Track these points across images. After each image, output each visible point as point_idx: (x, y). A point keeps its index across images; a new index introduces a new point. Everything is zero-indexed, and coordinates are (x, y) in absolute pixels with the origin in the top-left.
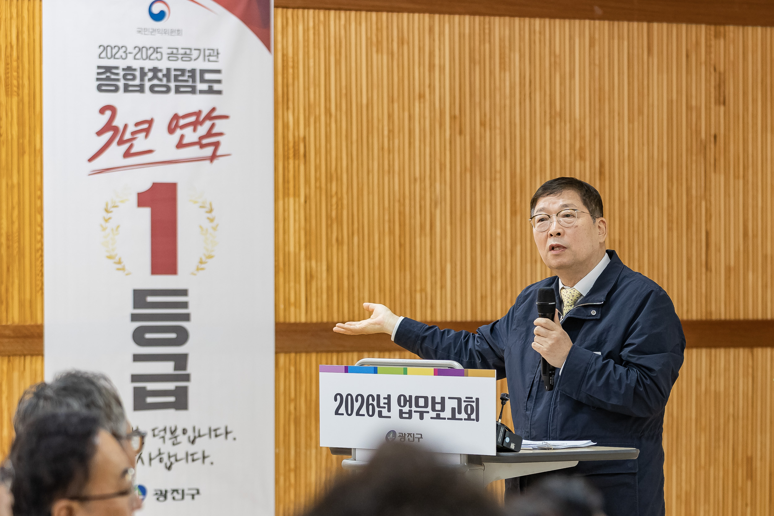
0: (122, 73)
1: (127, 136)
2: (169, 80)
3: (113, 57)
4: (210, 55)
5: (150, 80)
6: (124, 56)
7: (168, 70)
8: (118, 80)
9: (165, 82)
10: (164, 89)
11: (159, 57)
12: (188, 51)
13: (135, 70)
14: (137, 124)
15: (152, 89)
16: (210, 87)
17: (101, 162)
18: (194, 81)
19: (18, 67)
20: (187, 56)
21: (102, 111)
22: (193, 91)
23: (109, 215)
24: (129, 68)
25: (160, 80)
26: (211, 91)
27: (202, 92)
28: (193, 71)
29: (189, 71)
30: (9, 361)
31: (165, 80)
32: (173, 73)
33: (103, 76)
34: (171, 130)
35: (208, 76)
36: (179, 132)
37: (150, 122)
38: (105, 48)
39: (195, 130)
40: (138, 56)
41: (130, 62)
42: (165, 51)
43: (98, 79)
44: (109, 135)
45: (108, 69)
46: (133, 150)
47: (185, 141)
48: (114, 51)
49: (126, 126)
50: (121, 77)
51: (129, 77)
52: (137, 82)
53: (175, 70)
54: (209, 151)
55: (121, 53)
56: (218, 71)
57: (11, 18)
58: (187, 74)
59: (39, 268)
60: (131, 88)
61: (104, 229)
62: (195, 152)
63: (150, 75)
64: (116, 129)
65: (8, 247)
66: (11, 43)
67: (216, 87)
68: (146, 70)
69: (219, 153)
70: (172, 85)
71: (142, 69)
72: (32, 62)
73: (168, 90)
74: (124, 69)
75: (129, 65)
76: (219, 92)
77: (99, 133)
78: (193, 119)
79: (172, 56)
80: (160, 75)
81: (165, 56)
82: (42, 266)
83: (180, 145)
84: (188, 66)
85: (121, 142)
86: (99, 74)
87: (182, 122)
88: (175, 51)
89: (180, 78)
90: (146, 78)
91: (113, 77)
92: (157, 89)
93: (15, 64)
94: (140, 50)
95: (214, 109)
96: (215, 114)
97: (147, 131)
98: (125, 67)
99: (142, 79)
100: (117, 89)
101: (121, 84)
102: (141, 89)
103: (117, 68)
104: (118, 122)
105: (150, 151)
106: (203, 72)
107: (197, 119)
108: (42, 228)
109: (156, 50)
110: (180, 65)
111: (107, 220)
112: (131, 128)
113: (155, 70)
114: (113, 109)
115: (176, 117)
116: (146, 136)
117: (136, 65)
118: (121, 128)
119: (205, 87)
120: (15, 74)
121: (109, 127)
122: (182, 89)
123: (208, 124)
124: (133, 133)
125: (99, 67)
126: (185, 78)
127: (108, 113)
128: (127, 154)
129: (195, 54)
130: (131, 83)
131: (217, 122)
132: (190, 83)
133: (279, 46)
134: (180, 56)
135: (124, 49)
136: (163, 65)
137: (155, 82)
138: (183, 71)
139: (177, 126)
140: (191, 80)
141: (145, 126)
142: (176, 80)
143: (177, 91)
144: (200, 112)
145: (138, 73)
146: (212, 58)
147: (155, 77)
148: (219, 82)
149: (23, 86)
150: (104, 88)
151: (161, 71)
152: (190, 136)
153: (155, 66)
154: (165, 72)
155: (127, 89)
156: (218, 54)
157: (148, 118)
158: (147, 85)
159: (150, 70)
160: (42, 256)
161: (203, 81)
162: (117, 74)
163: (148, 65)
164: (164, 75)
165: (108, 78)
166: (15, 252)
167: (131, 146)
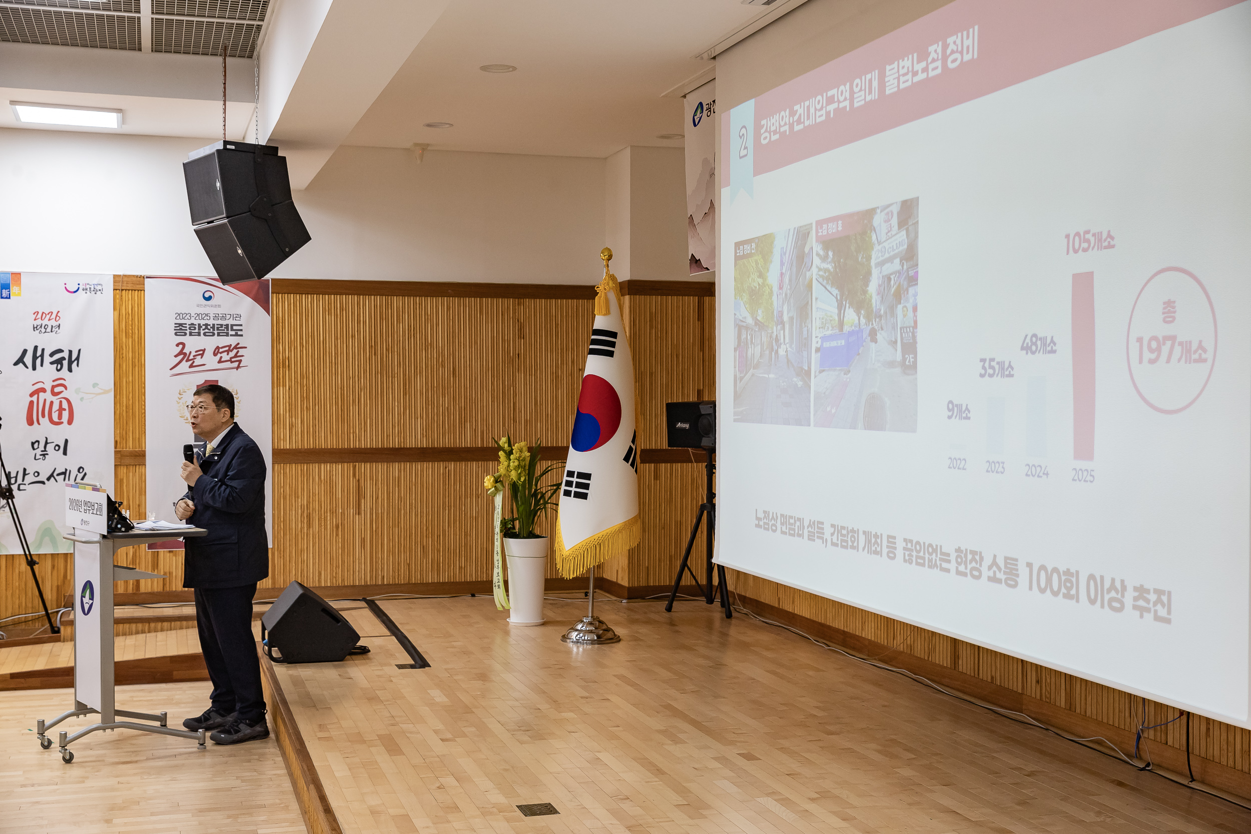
0: (188, 326)
1: (191, 357)
2: (214, 330)
3: (183, 318)
4: (236, 317)
5: (203, 330)
6: (189, 318)
7: (214, 325)
8: (186, 330)
9: (211, 330)
10: (211, 334)
11: (209, 319)
12: (224, 315)
13: (196, 325)
14: (196, 352)
15: (205, 334)
16: (236, 333)
17: (177, 370)
18: (228, 330)
19: (132, 324)
20: (224, 317)
21: (177, 345)
22: (227, 335)
23: (181, 396)
24: (192, 324)
25: (210, 330)
26: (236, 335)
27: (231, 335)
28: (227, 325)
29: (225, 325)
30: (127, 468)
31: (211, 329)
32: (216, 326)
33: (178, 328)
34: (215, 354)
35: (235, 328)
36: (219, 355)
37: (204, 350)
38: (179, 315)
39: (228, 354)
40: (197, 318)
41: (193, 321)
42: (212, 316)
43: (175, 330)
44: (181, 356)
45: (181, 325)
46: (194, 364)
47: (222, 360)
48: (184, 316)
49: (190, 352)
50: (188, 328)
51: (192, 328)
52: (197, 331)
53: (217, 325)
54: (236, 364)
55: (188, 316)
56: (241, 325)
57: (128, 300)
58: (224, 327)
59: (144, 422)
60: (193, 334)
61: (179, 403)
62: (228, 365)
63: (204, 327)
64: (185, 354)
65: (126, 412)
66: (128, 312)
67: (239, 333)
68: (201, 325)
69: (240, 366)
70: (216, 332)
71: (199, 324)
72: (140, 321)
73: (214, 335)
74: (189, 325)
75: (192, 322)
76: (242, 335)
77: (176, 356)
78: (227, 348)
79: (216, 317)
80: (209, 327)
81: (212, 318)
82: (145, 421)
83: (220, 362)
84: (224, 323)
85: (187, 361)
86: (175, 327)
87: (221, 350)
88: (217, 315)
89: (220, 329)
90: (201, 329)
91: (183, 328)
92: (207, 334)
93: (130, 322)
94: (198, 315)
95: (238, 344)
96: (238, 346)
97: (202, 355)
98: (190, 324)
99: (199, 329)
100: (186, 334)
101: (188, 332)
102: (199, 334)
103: (186, 324)
104: (186, 351)
105: (204, 365)
106: (232, 326)
107: (229, 349)
108: (145, 403)
109: (207, 315)
110: (220, 322)
111: (180, 399)
112: (193, 353)
113: (206, 325)
114: (183, 344)
115: (218, 348)
116: (201, 358)
117: (196, 322)
118: (188, 354)
119: (233, 333)
120: (131, 327)
121: (181, 353)
122: (221, 334)
123: (235, 351)
124: (194, 356)
125: (175, 324)
126: (223, 329)
127: (181, 346)
128: (191, 366)
129: (228, 317)
130: (193, 331)
131: (239, 350)
132: (225, 331)
133: (275, 312)
134: (220, 318)
135: (189, 315)
136: (211, 322)
137: (207, 331)
138: (222, 325)
139: (218, 352)
140: (226, 329)
141: (201, 352)
142: (218, 329)
143: (219, 335)
144: (231, 345)
145: (197, 327)
146: (237, 319)
147: (206, 328)
148: (241, 330)
149: (135, 333)
150: (178, 334)
151: (210, 325)
152: (225, 357)
153: (206, 323)
154: (211, 326)
155: (191, 334)
156: (240, 316)
157: (203, 349)
158: (202, 332)
159: (203, 325)
160: (145, 416)
161: (232, 330)
162: (186, 327)
163: (202, 322)
164: (211, 327)
165: (181, 329)
166: (131, 414)
167: (194, 362)
